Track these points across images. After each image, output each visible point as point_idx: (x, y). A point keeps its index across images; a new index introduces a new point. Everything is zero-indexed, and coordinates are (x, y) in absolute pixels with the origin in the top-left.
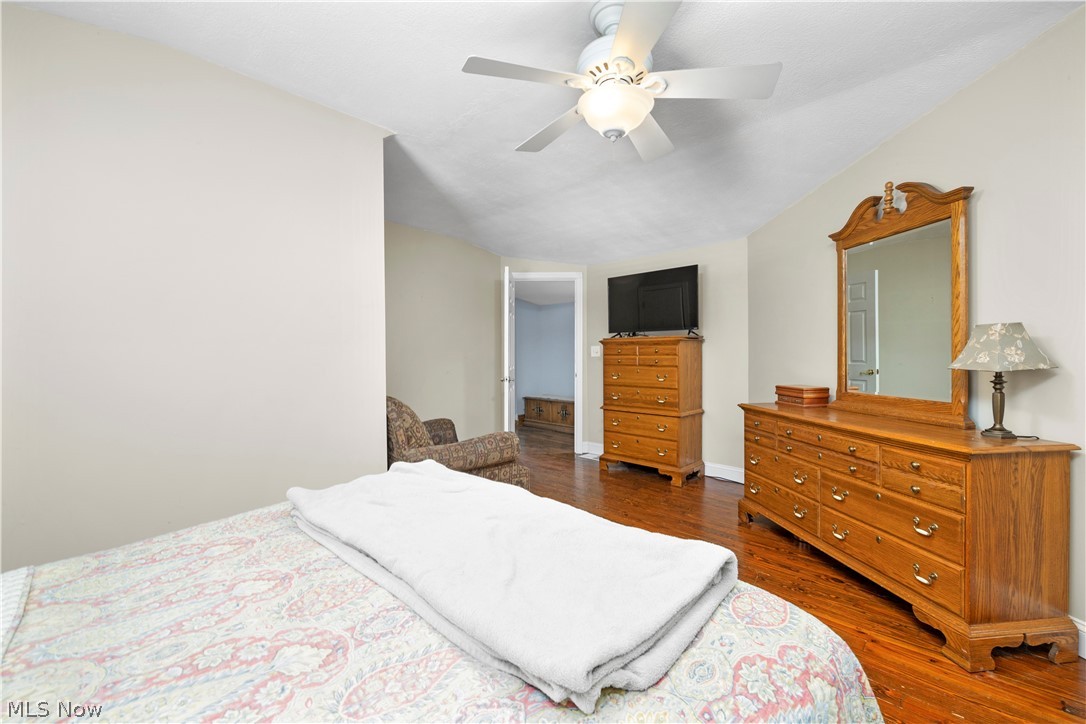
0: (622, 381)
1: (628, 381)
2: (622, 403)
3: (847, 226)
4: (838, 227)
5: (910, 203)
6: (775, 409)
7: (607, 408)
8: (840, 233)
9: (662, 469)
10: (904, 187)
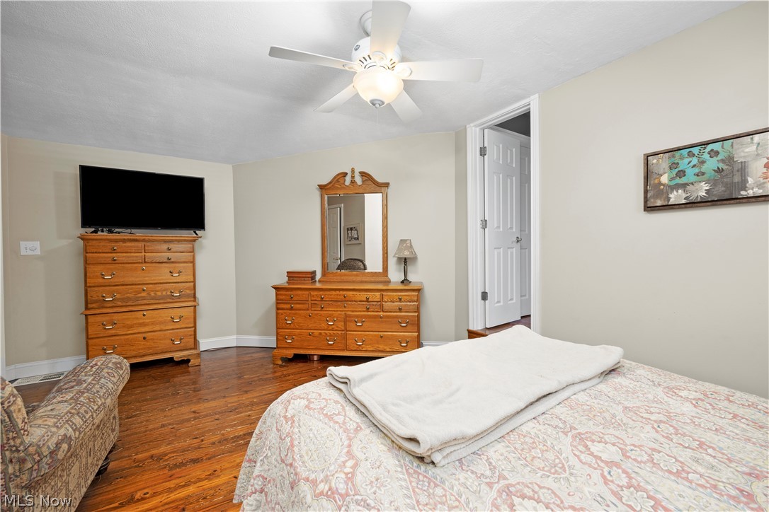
0: (117, 280)
1: (120, 280)
2: (119, 303)
3: (330, 183)
4: (324, 182)
5: (363, 181)
6: (287, 285)
7: (88, 312)
8: (325, 185)
9: (177, 356)
10: (363, 174)
